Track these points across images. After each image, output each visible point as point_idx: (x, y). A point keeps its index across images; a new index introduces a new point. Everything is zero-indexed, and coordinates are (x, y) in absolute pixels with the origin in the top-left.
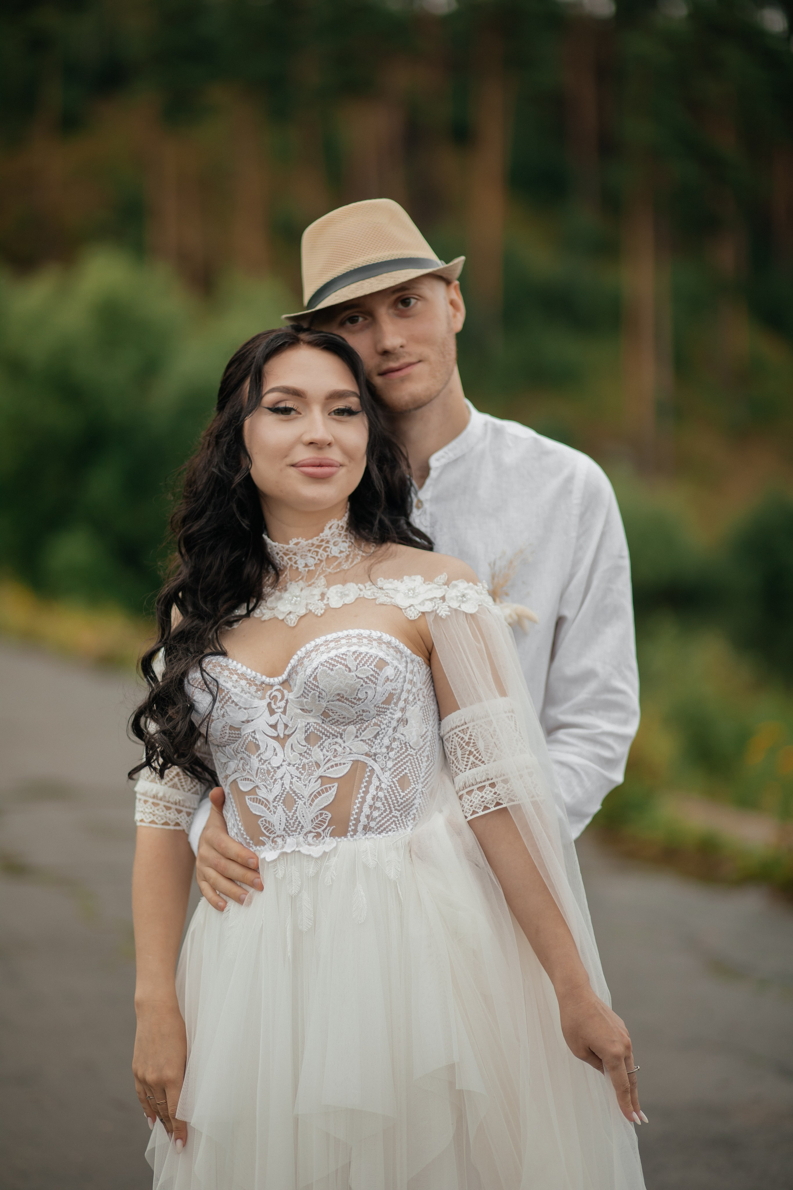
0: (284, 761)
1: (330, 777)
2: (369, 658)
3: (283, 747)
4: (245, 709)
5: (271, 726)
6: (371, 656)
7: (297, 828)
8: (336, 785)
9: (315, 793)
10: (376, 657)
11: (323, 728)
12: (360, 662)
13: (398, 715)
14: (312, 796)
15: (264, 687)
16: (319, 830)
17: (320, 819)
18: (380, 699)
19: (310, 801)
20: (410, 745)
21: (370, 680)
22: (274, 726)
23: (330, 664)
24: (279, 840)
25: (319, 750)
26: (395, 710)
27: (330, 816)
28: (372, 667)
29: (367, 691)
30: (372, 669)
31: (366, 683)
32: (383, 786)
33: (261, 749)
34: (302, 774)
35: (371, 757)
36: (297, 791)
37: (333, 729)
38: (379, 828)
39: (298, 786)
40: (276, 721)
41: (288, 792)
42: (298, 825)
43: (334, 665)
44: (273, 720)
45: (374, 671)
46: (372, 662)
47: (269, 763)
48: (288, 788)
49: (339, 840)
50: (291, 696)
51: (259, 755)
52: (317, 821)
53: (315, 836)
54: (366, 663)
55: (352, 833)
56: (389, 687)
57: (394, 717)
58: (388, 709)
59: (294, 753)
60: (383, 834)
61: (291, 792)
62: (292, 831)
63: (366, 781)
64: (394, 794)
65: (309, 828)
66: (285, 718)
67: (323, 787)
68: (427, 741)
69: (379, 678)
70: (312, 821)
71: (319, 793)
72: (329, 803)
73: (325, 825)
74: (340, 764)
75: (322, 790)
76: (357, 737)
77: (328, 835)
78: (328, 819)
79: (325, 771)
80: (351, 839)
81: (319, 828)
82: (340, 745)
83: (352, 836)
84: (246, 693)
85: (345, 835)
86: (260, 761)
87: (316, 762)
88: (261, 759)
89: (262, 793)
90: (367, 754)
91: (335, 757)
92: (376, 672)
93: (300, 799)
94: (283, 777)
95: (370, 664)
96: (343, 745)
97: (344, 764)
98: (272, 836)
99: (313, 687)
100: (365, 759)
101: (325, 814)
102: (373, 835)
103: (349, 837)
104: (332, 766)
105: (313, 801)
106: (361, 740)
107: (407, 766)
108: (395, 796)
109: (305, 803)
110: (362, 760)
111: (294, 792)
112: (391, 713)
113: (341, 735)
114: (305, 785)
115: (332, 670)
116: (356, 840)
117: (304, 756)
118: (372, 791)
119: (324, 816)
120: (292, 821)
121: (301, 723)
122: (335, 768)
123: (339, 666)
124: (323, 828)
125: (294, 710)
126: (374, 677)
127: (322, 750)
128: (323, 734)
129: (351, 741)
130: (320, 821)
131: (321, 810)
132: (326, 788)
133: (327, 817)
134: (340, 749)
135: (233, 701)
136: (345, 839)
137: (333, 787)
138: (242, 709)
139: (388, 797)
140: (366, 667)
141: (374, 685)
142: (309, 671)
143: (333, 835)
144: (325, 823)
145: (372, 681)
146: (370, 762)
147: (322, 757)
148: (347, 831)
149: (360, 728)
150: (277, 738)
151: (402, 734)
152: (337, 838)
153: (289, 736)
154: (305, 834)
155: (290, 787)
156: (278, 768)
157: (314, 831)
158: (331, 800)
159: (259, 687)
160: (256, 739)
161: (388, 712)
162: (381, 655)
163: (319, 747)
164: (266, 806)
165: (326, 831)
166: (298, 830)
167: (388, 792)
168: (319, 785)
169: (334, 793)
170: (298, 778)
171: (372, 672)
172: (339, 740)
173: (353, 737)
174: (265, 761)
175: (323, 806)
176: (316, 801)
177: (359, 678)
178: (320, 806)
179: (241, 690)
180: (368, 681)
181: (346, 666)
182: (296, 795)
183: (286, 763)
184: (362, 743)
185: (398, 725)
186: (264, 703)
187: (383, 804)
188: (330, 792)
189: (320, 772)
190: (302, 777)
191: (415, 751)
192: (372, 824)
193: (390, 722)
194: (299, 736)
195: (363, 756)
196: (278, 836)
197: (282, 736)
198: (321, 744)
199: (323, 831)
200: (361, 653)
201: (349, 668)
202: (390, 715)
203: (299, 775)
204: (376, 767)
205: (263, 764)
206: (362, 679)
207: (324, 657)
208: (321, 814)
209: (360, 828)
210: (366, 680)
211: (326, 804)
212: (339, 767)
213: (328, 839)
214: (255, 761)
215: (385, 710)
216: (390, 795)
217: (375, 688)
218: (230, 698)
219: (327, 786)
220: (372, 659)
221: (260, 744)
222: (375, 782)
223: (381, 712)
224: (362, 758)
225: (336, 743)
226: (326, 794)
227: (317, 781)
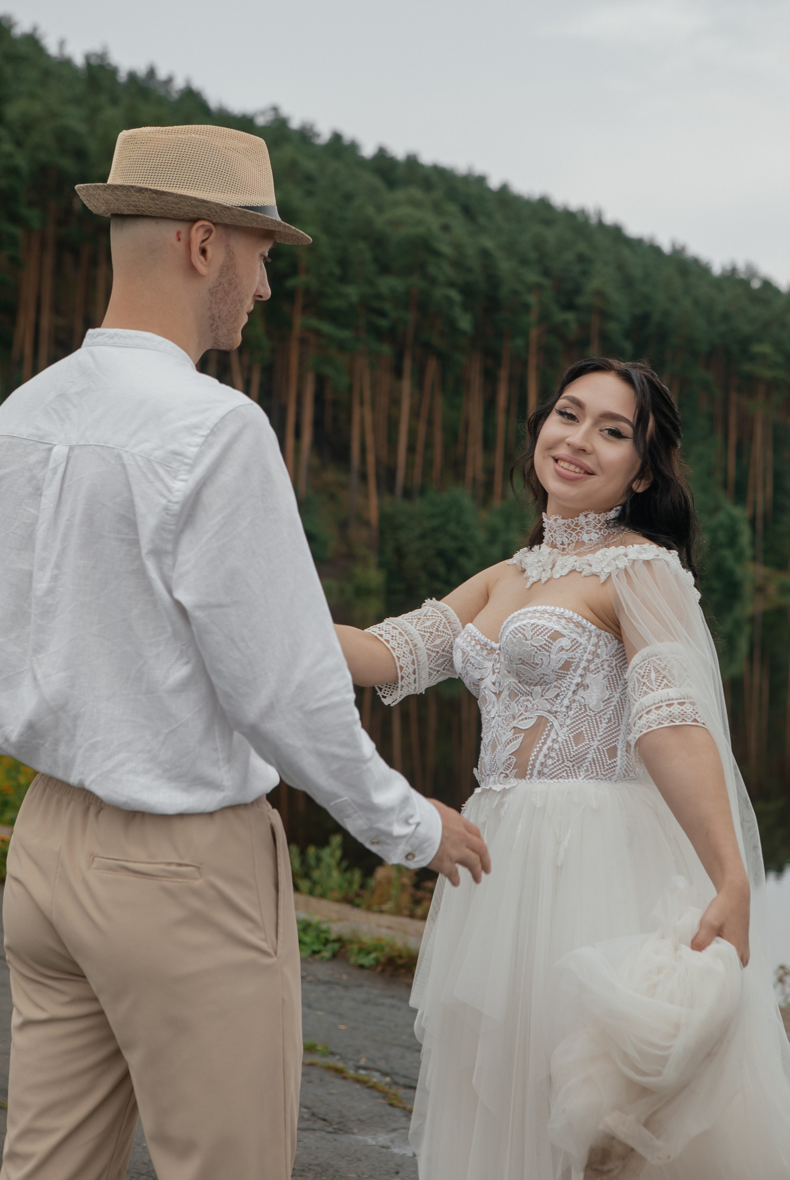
0: (497, 713)
1: (520, 728)
2: (544, 630)
3: (498, 700)
4: (479, 669)
5: (493, 683)
6: (547, 628)
7: (495, 769)
8: (523, 735)
9: (508, 741)
10: (551, 630)
11: (519, 687)
12: (536, 632)
13: (578, 680)
14: (507, 743)
15: (492, 651)
16: (508, 772)
17: (508, 762)
18: (556, 665)
20: (589, 707)
21: (543, 648)
25: (515, 705)
26: (574, 676)
27: (515, 760)
28: (546, 637)
29: (542, 658)
30: (545, 639)
31: (540, 651)
32: (559, 739)
33: (488, 702)
34: (504, 724)
35: (552, 713)
36: (499, 738)
37: (525, 688)
38: (551, 774)
39: (500, 734)
40: (495, 680)
42: (497, 767)
44: (493, 679)
45: (547, 641)
46: (546, 633)
47: (490, 714)
49: (520, 781)
50: (503, 659)
51: (486, 707)
52: (506, 764)
53: (505, 777)
54: (540, 634)
55: (529, 776)
56: (565, 656)
57: (573, 681)
58: (567, 674)
59: (503, 707)
60: (555, 780)
61: (495, 739)
62: (494, 772)
63: (546, 734)
64: (568, 747)
65: (501, 770)
66: (500, 678)
67: (514, 736)
68: (611, 706)
69: (553, 647)
70: (503, 763)
71: (510, 740)
72: (516, 749)
73: (512, 768)
74: (529, 718)
75: (513, 738)
76: (542, 696)
77: (513, 777)
78: (514, 762)
79: (517, 723)
80: (528, 781)
81: (508, 770)
82: (531, 703)
83: (529, 779)
84: (479, 656)
85: (524, 778)
86: (486, 712)
87: (513, 715)
88: (487, 710)
90: (549, 712)
91: (526, 711)
92: (549, 642)
93: (500, 745)
94: (493, 726)
95: (544, 635)
96: (533, 702)
97: (532, 718)
100: (547, 715)
101: (513, 759)
102: (546, 780)
103: (527, 779)
104: (523, 720)
105: (506, 747)
106: (546, 699)
107: (584, 725)
108: (569, 749)
109: (502, 749)
110: (545, 716)
111: (497, 739)
112: (570, 678)
113: (531, 693)
114: (504, 733)
115: (515, 637)
116: (531, 782)
117: (507, 709)
118: (549, 743)
119: (511, 760)
120: (493, 763)
121: (507, 682)
122: (525, 721)
123: (520, 635)
124: (510, 770)
125: (504, 671)
126: (548, 646)
127: (518, 705)
128: (519, 691)
129: (538, 700)
130: (509, 764)
132: (516, 737)
133: (513, 761)
134: (530, 706)
135: (471, 663)
136: (524, 781)
137: (521, 736)
138: (477, 669)
139: (563, 749)
140: (540, 637)
141: (548, 653)
143: (516, 776)
144: (511, 766)
145: (545, 649)
146: (551, 718)
147: (517, 711)
148: (526, 775)
149: (544, 689)
151: (583, 697)
152: (518, 779)
153: (501, 692)
154: (499, 775)
155: (495, 735)
156: (493, 718)
157: (504, 772)
158: (518, 747)
159: (490, 652)
160: (486, 694)
161: (568, 677)
162: (557, 628)
163: (516, 702)
165: (512, 773)
166: (497, 771)
167: (563, 745)
168: (512, 735)
169: (520, 742)
170: (501, 727)
171: (545, 642)
172: (530, 698)
173: (539, 696)
175: (510, 753)
176: (508, 747)
177: (533, 646)
178: (509, 751)
179: (476, 653)
180: (541, 649)
181: (524, 635)
182: (498, 741)
184: (545, 701)
185: (578, 689)
186: (490, 665)
187: (557, 754)
188: (518, 740)
189: (514, 723)
190: (504, 727)
191: (594, 713)
192: (546, 770)
193: (569, 686)
194: (506, 693)
195: (546, 713)
196: (487, 776)
197: (498, 692)
198: (518, 700)
199: (510, 772)
200: (538, 625)
201: (526, 637)
202: (569, 680)
203: (502, 725)
204: (556, 724)
205: (487, 715)
206: (535, 647)
208: (510, 758)
209: (535, 773)
210: (539, 648)
211: (514, 751)
212: (528, 720)
213: (512, 780)
215: (565, 675)
216: (564, 748)
217: (549, 656)
218: (469, 659)
219: (517, 735)
220: (547, 631)
221: (487, 698)
222: (553, 735)
223: (560, 677)
224: (545, 714)
225: (528, 700)
226: (515, 742)
227: (510, 731)
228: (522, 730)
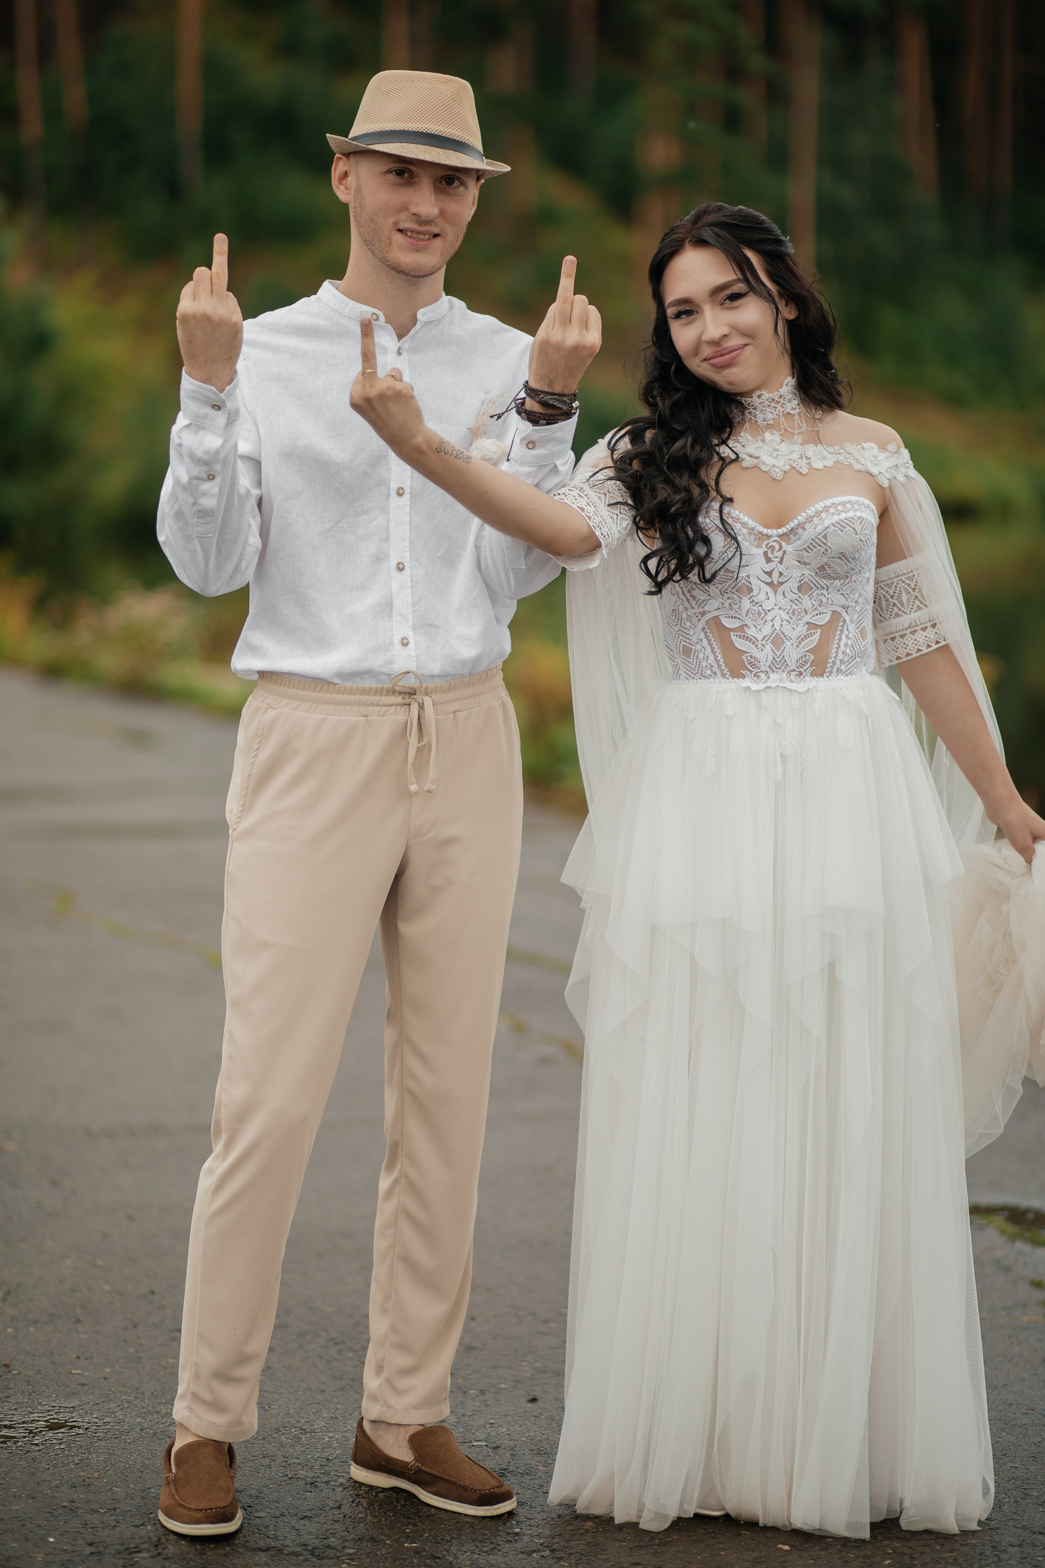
0: (775, 605)
1: (815, 624)
3: (775, 592)
4: (745, 555)
5: (766, 573)
7: (782, 666)
8: (819, 631)
9: (802, 636)
11: (816, 580)
14: (800, 639)
15: (762, 537)
16: (801, 670)
17: (804, 660)
19: (797, 643)
22: (769, 574)
23: (841, 525)
24: (763, 675)
25: (808, 599)
26: (867, 570)
27: (812, 657)
32: (850, 635)
33: (754, 592)
34: (791, 618)
35: (844, 609)
36: (786, 633)
37: (823, 582)
38: (846, 671)
39: (787, 629)
40: (772, 569)
41: (778, 633)
42: (784, 664)
43: (844, 527)
44: (768, 568)
47: (761, 606)
48: (778, 629)
49: (818, 679)
50: (789, 548)
51: (751, 597)
52: (801, 662)
53: (797, 675)
55: (828, 674)
58: (864, 569)
59: (785, 599)
60: (849, 676)
61: (781, 634)
62: (777, 668)
63: (840, 630)
64: (858, 643)
65: (794, 667)
66: (781, 568)
67: (809, 632)
70: (797, 661)
71: (805, 637)
72: (813, 646)
73: (807, 666)
74: (823, 613)
75: (808, 634)
76: (839, 590)
77: (809, 675)
78: (811, 660)
79: (811, 618)
80: (827, 679)
81: (802, 667)
82: (825, 596)
83: (828, 677)
84: (746, 541)
85: (822, 676)
86: (751, 602)
87: (805, 610)
88: (753, 601)
89: (751, 632)
90: (843, 607)
91: (820, 606)
93: (788, 640)
94: (773, 619)
96: (827, 596)
97: (826, 613)
98: (755, 671)
99: (821, 544)
100: (841, 610)
101: (809, 656)
102: (842, 677)
103: (825, 677)
104: (817, 615)
105: (800, 643)
106: (841, 594)
107: (865, 619)
108: (859, 645)
109: (792, 644)
110: (839, 611)
111: (783, 634)
113: (828, 587)
114: (794, 629)
115: (842, 531)
116: (830, 680)
117: (794, 603)
118: (844, 640)
119: (807, 657)
120: (778, 660)
121: (796, 574)
122: (819, 616)
123: (848, 528)
124: (805, 668)
125: (790, 561)
127: (811, 599)
128: (815, 585)
129: (833, 594)
130: (804, 661)
131: (806, 652)
132: (811, 633)
133: (810, 658)
134: (824, 600)
136: (822, 679)
137: (817, 632)
139: (854, 646)
142: (820, 528)
143: (813, 674)
144: (807, 663)
146: (844, 614)
147: (811, 606)
148: (824, 672)
149: (843, 583)
150: (770, 584)
152: (815, 677)
153: (781, 584)
154: (788, 672)
155: (780, 629)
156: (769, 611)
157: (797, 670)
158: (815, 643)
159: (757, 537)
160: (750, 583)
163: (809, 596)
164: (754, 643)
165: (808, 671)
166: (783, 668)
167: (854, 641)
168: (806, 630)
169: (818, 638)
170: (788, 621)
172: (825, 592)
173: (836, 591)
174: (757, 603)
175: (808, 649)
176: (803, 643)
178: (805, 648)
181: (854, 529)
182: (785, 636)
183: (778, 607)
184: (841, 596)
186: (760, 551)
187: (851, 651)
188: (814, 637)
189: (807, 618)
190: (791, 621)
192: (843, 668)
194: (793, 585)
195: (840, 608)
196: (761, 672)
197: (776, 582)
198: (811, 594)
199: (805, 671)
201: (856, 531)
202: (863, 574)
203: (788, 619)
204: (847, 618)
205: (754, 606)
206: (862, 541)
207: (836, 518)
208: (805, 656)
209: (835, 670)
211: (811, 647)
212: (822, 616)
213: (808, 678)
214: (746, 603)
215: (862, 570)
216: (855, 644)
219: (812, 631)
221: (754, 587)
222: (846, 631)
224: (839, 609)
225: (822, 594)
226: (811, 638)
227: (804, 626)
228: (817, 626)
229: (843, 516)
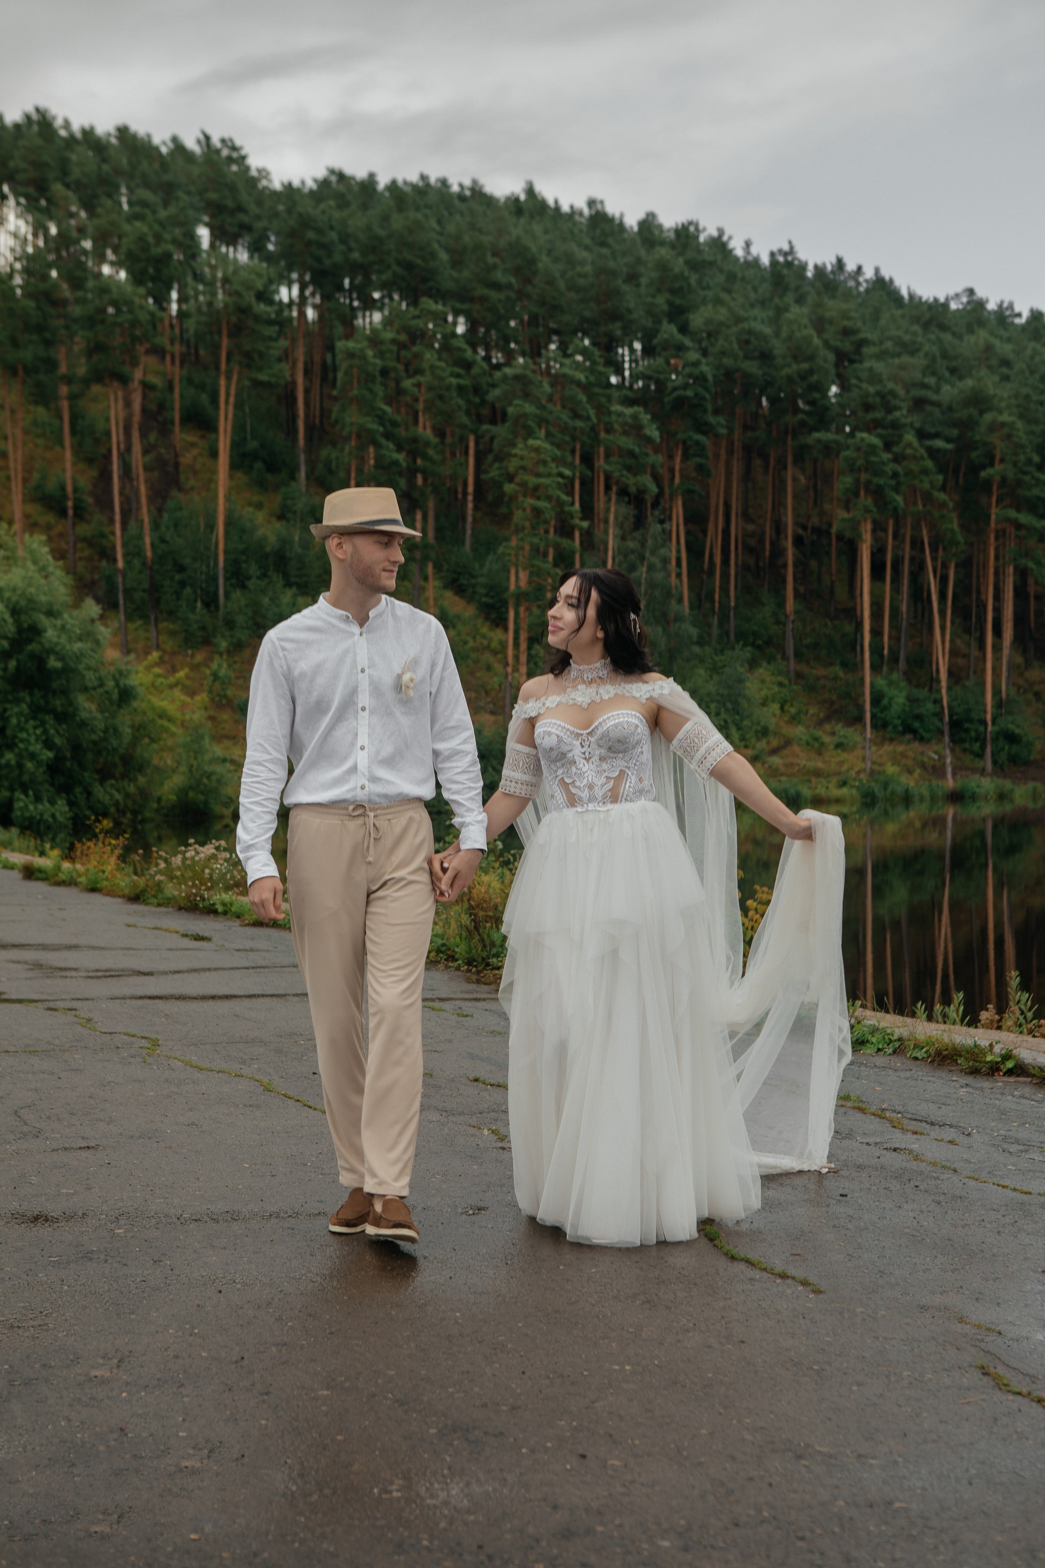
0: (588, 769)
3: (588, 763)
5: (582, 753)
6: (631, 723)
9: (604, 784)
10: (635, 724)
11: (608, 754)
12: (625, 725)
13: (640, 750)
14: (602, 785)
15: (578, 735)
16: (605, 801)
18: (635, 742)
19: (601, 788)
20: (643, 764)
22: (584, 753)
23: (616, 726)
24: (586, 805)
25: (606, 764)
26: (639, 748)
28: (632, 727)
29: (630, 739)
32: (632, 782)
33: (577, 763)
35: (628, 768)
36: (595, 783)
37: (612, 755)
38: (631, 800)
39: (595, 780)
40: (585, 751)
41: (591, 783)
42: (596, 798)
44: (583, 750)
45: (634, 730)
46: (632, 725)
47: (581, 770)
48: (591, 781)
49: (614, 805)
50: (592, 739)
51: (576, 766)
53: (603, 803)
56: (638, 737)
59: (593, 765)
60: (633, 803)
61: (593, 783)
63: (626, 780)
65: (601, 800)
66: (589, 750)
67: (607, 781)
68: (649, 762)
69: (635, 733)
70: (602, 796)
72: (610, 788)
74: (615, 771)
76: (623, 759)
77: (609, 802)
78: (609, 795)
79: (608, 774)
80: (620, 805)
81: (605, 799)
82: (615, 763)
83: (620, 803)
84: (570, 738)
85: (617, 803)
87: (604, 770)
88: (577, 768)
89: (578, 784)
90: (626, 767)
91: (612, 768)
93: (597, 786)
94: (588, 776)
98: (582, 803)
99: (606, 736)
100: (626, 769)
101: (608, 793)
102: (629, 803)
106: (624, 761)
107: (642, 773)
108: (638, 786)
109: (599, 788)
113: (616, 758)
114: (599, 780)
115: (617, 728)
116: (622, 805)
117: (598, 767)
118: (628, 784)
120: (592, 796)
121: (597, 752)
122: (612, 773)
123: (620, 727)
124: (607, 799)
125: (594, 746)
128: (608, 757)
129: (620, 761)
130: (605, 796)
131: (606, 791)
134: (615, 765)
135: (564, 742)
136: (617, 805)
137: (612, 781)
138: (568, 745)
139: (635, 787)
140: (629, 728)
142: (605, 728)
143: (611, 802)
144: (608, 797)
145: (633, 734)
146: (627, 771)
147: (607, 768)
148: (618, 801)
149: (624, 755)
150: (585, 758)
151: (641, 759)
153: (591, 758)
154: (598, 802)
156: (586, 772)
157: (603, 801)
159: (576, 735)
160: (574, 759)
162: (637, 722)
164: (580, 789)
166: (595, 800)
167: (635, 784)
168: (605, 780)
169: (613, 784)
170: (596, 777)
172: (615, 760)
173: (621, 759)
176: (604, 787)
178: (605, 789)
179: (567, 736)
180: (629, 734)
183: (590, 770)
185: (639, 754)
186: (578, 743)
187: (633, 790)
188: (611, 783)
189: (606, 774)
190: (598, 776)
191: (645, 767)
192: (628, 798)
193: (636, 753)
194: (596, 758)
196: (585, 803)
197: (587, 757)
198: (607, 762)
199: (607, 801)
200: (627, 722)
201: (624, 728)
202: (636, 750)
203: (596, 775)
204: (630, 773)
205: (578, 770)
207: (613, 723)
208: (606, 793)
209: (623, 800)
211: (608, 789)
212: (614, 773)
213: (609, 804)
214: (574, 769)
217: (633, 737)
219: (609, 781)
221: (577, 761)
222: (629, 780)
223: (634, 748)
224: (624, 769)
225: (613, 761)
226: (609, 784)
227: (605, 778)
228: (611, 778)
229: (617, 721)
